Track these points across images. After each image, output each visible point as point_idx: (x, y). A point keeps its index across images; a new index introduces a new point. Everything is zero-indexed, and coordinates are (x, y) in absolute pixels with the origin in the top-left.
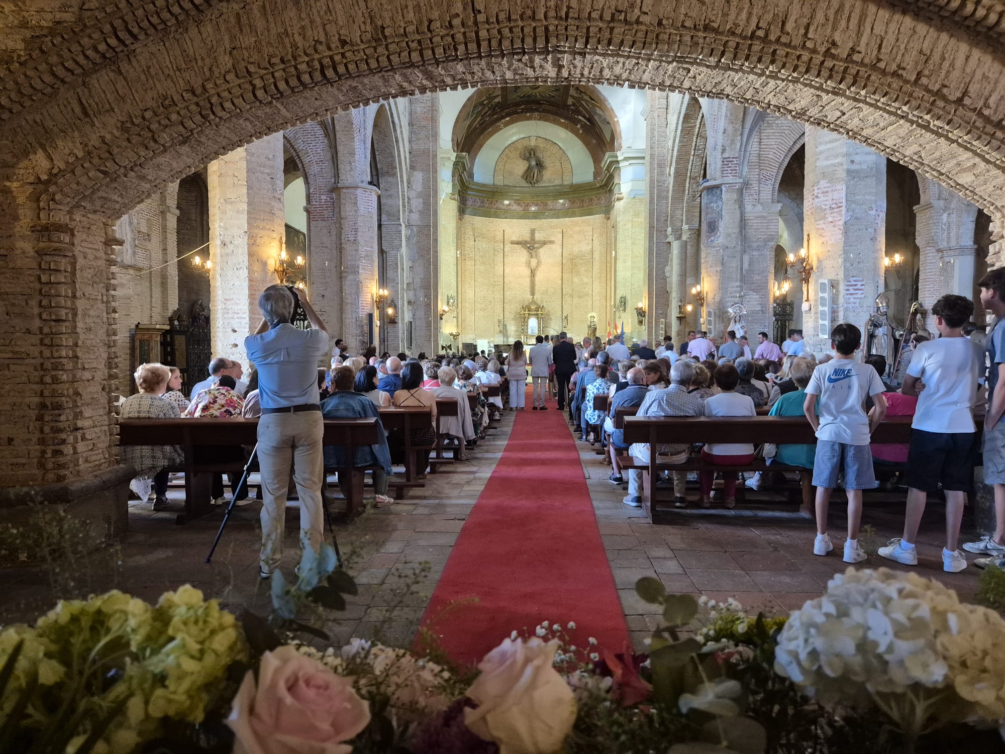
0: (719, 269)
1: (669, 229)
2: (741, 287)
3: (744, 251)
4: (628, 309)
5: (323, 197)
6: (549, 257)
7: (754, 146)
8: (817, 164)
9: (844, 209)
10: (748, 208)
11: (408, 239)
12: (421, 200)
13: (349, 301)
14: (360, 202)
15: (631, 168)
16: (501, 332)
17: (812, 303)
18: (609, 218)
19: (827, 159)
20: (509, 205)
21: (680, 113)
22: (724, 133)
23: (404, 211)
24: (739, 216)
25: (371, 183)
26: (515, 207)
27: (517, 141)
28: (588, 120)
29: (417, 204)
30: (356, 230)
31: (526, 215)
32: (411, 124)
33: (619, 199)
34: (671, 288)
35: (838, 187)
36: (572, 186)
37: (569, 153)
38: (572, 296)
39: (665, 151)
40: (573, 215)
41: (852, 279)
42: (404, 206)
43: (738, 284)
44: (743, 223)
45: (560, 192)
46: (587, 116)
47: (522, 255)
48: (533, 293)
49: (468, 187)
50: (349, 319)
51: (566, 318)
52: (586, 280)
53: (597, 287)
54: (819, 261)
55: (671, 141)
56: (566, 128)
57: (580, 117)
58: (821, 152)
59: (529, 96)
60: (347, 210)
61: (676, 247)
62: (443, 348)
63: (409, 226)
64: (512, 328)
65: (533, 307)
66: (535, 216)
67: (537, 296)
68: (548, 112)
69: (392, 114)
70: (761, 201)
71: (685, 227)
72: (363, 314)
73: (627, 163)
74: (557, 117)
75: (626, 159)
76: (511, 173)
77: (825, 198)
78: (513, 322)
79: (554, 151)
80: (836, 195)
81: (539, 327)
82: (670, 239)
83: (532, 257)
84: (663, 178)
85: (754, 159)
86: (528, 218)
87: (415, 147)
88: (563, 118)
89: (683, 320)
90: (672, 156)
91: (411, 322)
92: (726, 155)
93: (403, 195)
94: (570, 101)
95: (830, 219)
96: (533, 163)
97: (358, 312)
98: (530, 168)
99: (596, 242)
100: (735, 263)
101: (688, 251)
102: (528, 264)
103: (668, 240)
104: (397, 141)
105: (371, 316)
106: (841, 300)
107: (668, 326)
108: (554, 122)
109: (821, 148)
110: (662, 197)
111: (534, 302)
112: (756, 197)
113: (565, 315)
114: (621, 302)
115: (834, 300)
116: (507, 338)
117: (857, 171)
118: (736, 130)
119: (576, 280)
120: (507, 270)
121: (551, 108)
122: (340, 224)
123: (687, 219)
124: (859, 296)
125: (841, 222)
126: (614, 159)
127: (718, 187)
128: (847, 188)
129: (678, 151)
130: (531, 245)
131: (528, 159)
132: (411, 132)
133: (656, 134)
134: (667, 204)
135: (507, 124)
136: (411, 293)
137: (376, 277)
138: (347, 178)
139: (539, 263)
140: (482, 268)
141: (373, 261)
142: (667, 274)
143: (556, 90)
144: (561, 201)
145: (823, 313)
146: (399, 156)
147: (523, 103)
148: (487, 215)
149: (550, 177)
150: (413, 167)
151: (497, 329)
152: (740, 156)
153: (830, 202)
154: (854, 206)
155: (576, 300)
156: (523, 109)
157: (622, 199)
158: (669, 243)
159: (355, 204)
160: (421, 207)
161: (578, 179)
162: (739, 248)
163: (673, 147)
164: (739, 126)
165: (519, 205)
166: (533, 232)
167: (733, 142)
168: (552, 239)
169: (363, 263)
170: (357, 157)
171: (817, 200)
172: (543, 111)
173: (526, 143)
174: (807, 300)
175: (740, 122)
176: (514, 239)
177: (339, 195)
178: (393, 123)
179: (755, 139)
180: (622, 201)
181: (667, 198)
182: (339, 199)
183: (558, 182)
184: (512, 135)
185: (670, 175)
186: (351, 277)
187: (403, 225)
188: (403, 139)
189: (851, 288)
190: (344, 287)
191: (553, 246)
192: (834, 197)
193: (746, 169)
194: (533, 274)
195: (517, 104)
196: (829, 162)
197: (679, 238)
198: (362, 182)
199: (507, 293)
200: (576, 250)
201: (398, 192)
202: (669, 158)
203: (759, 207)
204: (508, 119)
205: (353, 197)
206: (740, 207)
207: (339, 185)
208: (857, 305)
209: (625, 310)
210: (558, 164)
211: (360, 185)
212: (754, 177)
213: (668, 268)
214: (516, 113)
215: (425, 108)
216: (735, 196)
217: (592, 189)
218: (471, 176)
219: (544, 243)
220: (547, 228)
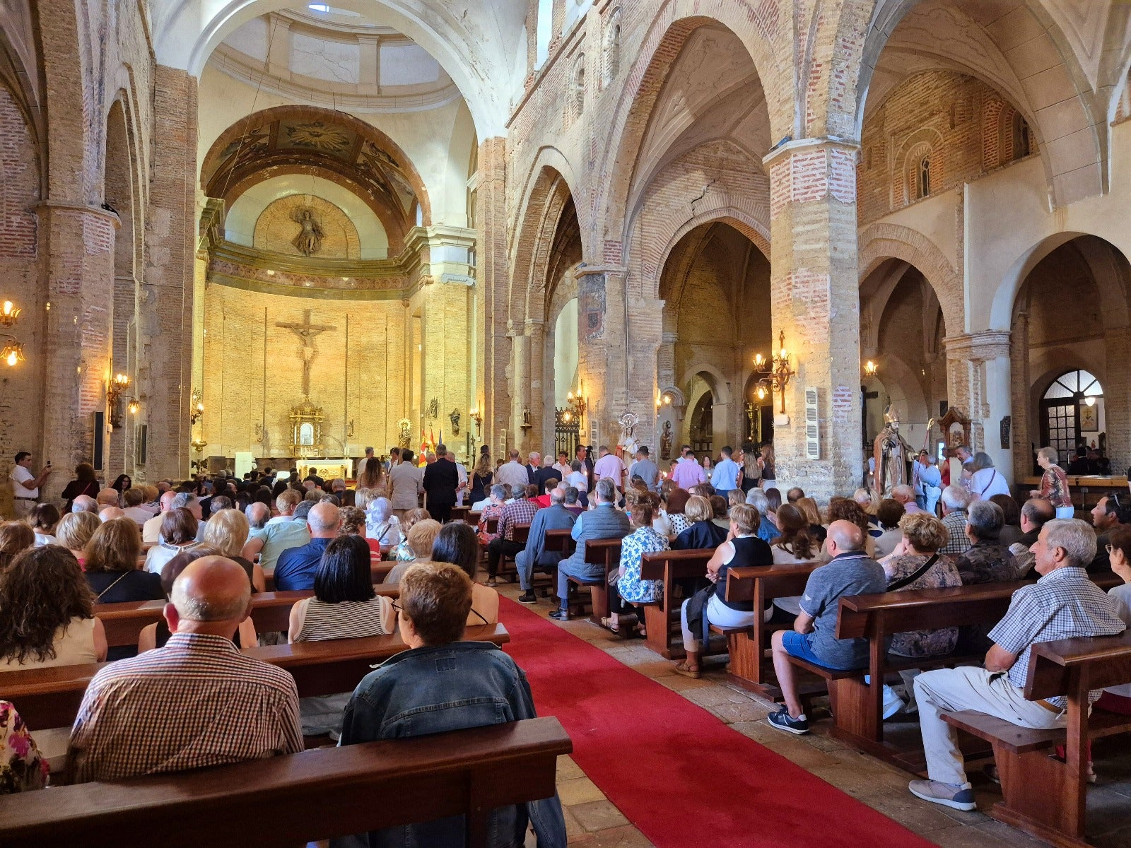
0: (602, 371)
1: (510, 322)
2: (627, 393)
3: (628, 351)
4: (440, 415)
5: (15, 219)
6: (328, 348)
7: (636, 233)
8: (794, 248)
9: (829, 303)
10: (632, 301)
11: (144, 303)
12: (167, 250)
13: (59, 391)
14: (86, 232)
15: (442, 248)
16: (260, 441)
17: (793, 416)
18: (408, 305)
19: (806, 242)
20: (273, 276)
21: (526, 187)
22: (607, 211)
23: (139, 263)
24: (623, 310)
25: (106, 207)
26: (282, 280)
27: (287, 197)
28: (383, 186)
29: (160, 254)
30: (78, 278)
31: (297, 292)
32: (154, 141)
33: (428, 283)
34: (513, 392)
35: (821, 277)
36: (360, 261)
37: (357, 223)
38: (359, 397)
39: (504, 230)
40: (361, 297)
41: (839, 388)
42: (138, 255)
43: (624, 389)
44: (627, 321)
45: (343, 269)
46: (382, 181)
47: (292, 342)
48: (306, 391)
49: (217, 247)
50: (57, 419)
51: (351, 424)
52: (378, 378)
53: (393, 388)
54: (800, 364)
55: (513, 218)
56: (354, 191)
57: (372, 181)
58: (798, 234)
59: (306, 144)
60: (62, 243)
61: (518, 345)
62: (193, 464)
63: (146, 285)
64: (275, 436)
65: (308, 409)
66: (311, 294)
67: (313, 395)
68: (330, 168)
69: (129, 119)
70: (644, 295)
71: (528, 321)
72: (85, 410)
73: (438, 242)
74: (342, 177)
75: (438, 236)
76: (277, 236)
77: (806, 290)
78: (277, 429)
79: (336, 218)
80: (819, 287)
81: (315, 436)
82: (511, 333)
83: (305, 344)
84: (501, 261)
85: (636, 247)
86: (301, 296)
87: (160, 175)
88: (351, 179)
89: (528, 431)
90: (513, 237)
91: (145, 427)
92: (608, 238)
93: (139, 240)
94: (361, 160)
95: (813, 315)
96: (309, 228)
97: (75, 410)
98: (303, 234)
99: (391, 333)
100: (619, 366)
101: (533, 350)
102: (301, 354)
103: (508, 335)
104: (134, 160)
105: (99, 417)
106: (829, 413)
107: (510, 438)
108: (338, 181)
109: (799, 229)
110: (501, 283)
111: (308, 403)
112: (638, 290)
113: (349, 420)
114: (432, 406)
115: (822, 414)
116: (269, 450)
117: (839, 261)
118: (619, 210)
119: (364, 377)
120: (270, 360)
121: (335, 164)
122: (48, 264)
123: (530, 312)
124: (846, 409)
125: (826, 320)
126: (423, 235)
127: (600, 274)
128: (832, 279)
129: (523, 230)
130: (304, 330)
131: (301, 223)
132: (154, 153)
133: (492, 209)
134: (507, 291)
135: (274, 174)
136: (146, 383)
137: (110, 354)
138: (61, 192)
139: (315, 353)
140: (234, 355)
141: (107, 329)
142: (508, 375)
143: (344, 143)
144: (346, 279)
145: (811, 428)
146: (136, 181)
147: (298, 151)
148: (244, 286)
149: (330, 247)
150: (154, 202)
151: (255, 437)
152: (623, 241)
153: (811, 294)
154: (838, 301)
155: (364, 401)
156: (297, 160)
157: (432, 283)
158: (510, 338)
159: (79, 235)
160: (166, 260)
161: (367, 255)
162: (624, 347)
163: (515, 226)
164: (622, 206)
165: (288, 277)
166: (307, 313)
167: (616, 223)
168: (333, 325)
169: (87, 331)
170: (85, 163)
171: (795, 291)
172: (324, 166)
173: (298, 201)
174: (783, 412)
175: (624, 201)
176: (281, 320)
177: (48, 219)
178: (131, 132)
179: (637, 224)
180: (432, 286)
181: (506, 285)
182: (48, 226)
183: (341, 255)
184: (281, 189)
185: (509, 258)
186: (63, 351)
187: (137, 283)
188: (142, 159)
189: (839, 398)
190: (49, 368)
191: (335, 334)
192: (817, 289)
193: (628, 257)
194: (307, 366)
195: (289, 152)
196: (808, 247)
197: (521, 333)
198: (91, 203)
199: (270, 392)
200: (364, 340)
201: (131, 233)
202: (509, 239)
203: (642, 303)
204: (275, 167)
205: (73, 223)
206: (624, 300)
207: (49, 203)
208: (845, 419)
209: (436, 417)
210: (341, 233)
211: (89, 206)
212: (636, 266)
213: (508, 368)
214: (287, 162)
215: (177, 122)
216: (618, 287)
217: (386, 269)
218: (222, 232)
219: (322, 329)
220: (325, 310)
